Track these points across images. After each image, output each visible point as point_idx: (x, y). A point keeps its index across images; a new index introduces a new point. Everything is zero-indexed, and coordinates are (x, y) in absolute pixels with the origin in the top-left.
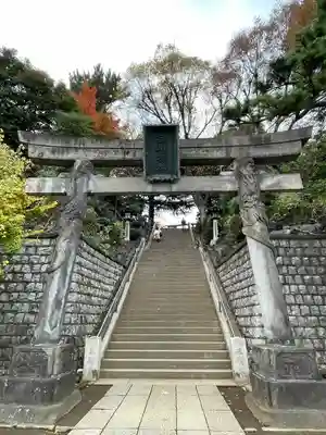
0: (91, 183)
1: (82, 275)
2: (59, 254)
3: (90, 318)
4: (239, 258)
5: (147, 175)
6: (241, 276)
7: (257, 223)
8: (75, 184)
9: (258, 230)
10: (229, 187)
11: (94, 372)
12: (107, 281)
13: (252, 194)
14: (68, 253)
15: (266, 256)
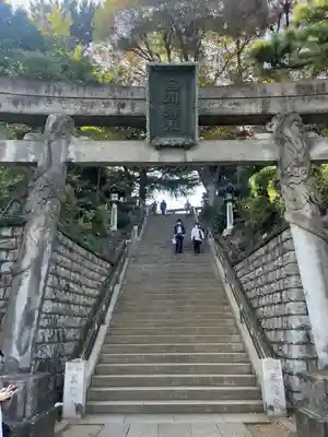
0: (71, 148)
1: (58, 276)
2: (29, 248)
3: (70, 334)
4: (267, 252)
5: (152, 137)
6: (270, 277)
7: (308, 206)
8: (50, 150)
9: (308, 214)
10: (267, 156)
11: (78, 408)
12: (90, 282)
13: (300, 165)
14: (41, 247)
15: (319, 252)
